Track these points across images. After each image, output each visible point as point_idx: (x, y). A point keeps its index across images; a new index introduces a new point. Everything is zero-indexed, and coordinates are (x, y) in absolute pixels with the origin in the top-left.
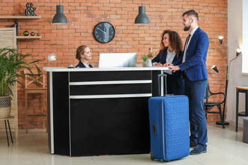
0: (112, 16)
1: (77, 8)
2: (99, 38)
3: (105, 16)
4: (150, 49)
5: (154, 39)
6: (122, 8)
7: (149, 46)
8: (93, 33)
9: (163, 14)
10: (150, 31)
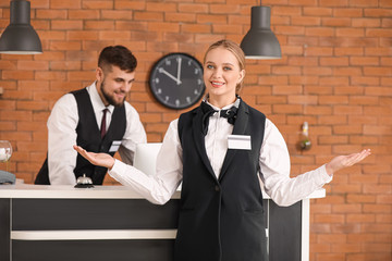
0: (199, 38)
1: (106, 14)
2: (163, 95)
3: (181, 38)
4: (302, 127)
5: (314, 99)
6: (226, 16)
7: (298, 119)
8: (149, 83)
9: (338, 33)
10: (305, 80)
